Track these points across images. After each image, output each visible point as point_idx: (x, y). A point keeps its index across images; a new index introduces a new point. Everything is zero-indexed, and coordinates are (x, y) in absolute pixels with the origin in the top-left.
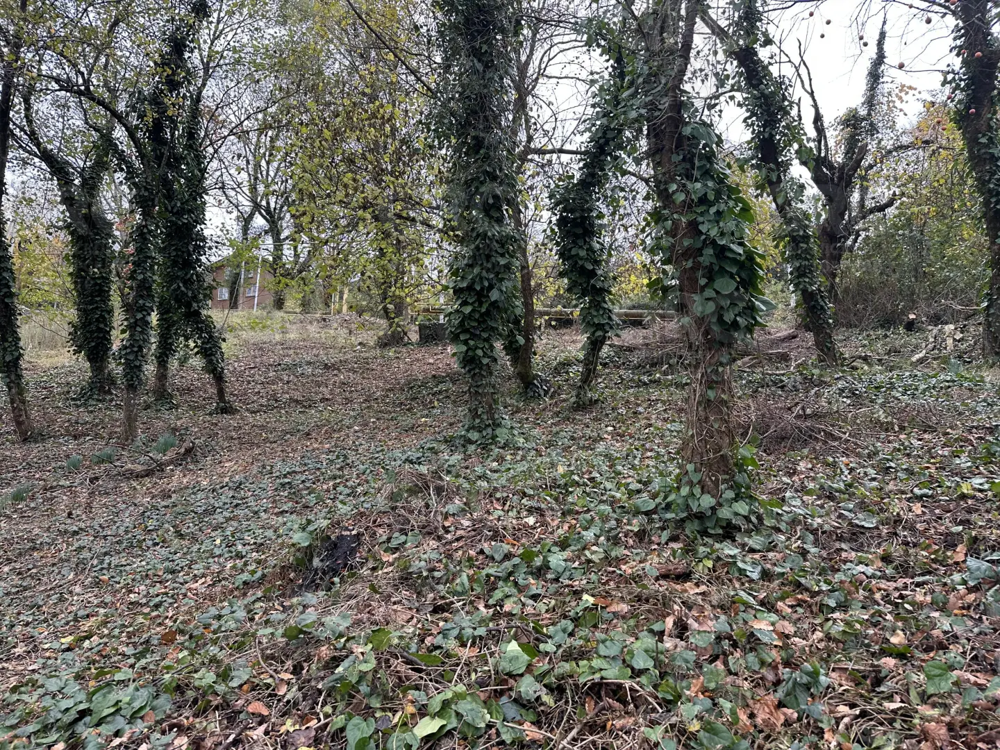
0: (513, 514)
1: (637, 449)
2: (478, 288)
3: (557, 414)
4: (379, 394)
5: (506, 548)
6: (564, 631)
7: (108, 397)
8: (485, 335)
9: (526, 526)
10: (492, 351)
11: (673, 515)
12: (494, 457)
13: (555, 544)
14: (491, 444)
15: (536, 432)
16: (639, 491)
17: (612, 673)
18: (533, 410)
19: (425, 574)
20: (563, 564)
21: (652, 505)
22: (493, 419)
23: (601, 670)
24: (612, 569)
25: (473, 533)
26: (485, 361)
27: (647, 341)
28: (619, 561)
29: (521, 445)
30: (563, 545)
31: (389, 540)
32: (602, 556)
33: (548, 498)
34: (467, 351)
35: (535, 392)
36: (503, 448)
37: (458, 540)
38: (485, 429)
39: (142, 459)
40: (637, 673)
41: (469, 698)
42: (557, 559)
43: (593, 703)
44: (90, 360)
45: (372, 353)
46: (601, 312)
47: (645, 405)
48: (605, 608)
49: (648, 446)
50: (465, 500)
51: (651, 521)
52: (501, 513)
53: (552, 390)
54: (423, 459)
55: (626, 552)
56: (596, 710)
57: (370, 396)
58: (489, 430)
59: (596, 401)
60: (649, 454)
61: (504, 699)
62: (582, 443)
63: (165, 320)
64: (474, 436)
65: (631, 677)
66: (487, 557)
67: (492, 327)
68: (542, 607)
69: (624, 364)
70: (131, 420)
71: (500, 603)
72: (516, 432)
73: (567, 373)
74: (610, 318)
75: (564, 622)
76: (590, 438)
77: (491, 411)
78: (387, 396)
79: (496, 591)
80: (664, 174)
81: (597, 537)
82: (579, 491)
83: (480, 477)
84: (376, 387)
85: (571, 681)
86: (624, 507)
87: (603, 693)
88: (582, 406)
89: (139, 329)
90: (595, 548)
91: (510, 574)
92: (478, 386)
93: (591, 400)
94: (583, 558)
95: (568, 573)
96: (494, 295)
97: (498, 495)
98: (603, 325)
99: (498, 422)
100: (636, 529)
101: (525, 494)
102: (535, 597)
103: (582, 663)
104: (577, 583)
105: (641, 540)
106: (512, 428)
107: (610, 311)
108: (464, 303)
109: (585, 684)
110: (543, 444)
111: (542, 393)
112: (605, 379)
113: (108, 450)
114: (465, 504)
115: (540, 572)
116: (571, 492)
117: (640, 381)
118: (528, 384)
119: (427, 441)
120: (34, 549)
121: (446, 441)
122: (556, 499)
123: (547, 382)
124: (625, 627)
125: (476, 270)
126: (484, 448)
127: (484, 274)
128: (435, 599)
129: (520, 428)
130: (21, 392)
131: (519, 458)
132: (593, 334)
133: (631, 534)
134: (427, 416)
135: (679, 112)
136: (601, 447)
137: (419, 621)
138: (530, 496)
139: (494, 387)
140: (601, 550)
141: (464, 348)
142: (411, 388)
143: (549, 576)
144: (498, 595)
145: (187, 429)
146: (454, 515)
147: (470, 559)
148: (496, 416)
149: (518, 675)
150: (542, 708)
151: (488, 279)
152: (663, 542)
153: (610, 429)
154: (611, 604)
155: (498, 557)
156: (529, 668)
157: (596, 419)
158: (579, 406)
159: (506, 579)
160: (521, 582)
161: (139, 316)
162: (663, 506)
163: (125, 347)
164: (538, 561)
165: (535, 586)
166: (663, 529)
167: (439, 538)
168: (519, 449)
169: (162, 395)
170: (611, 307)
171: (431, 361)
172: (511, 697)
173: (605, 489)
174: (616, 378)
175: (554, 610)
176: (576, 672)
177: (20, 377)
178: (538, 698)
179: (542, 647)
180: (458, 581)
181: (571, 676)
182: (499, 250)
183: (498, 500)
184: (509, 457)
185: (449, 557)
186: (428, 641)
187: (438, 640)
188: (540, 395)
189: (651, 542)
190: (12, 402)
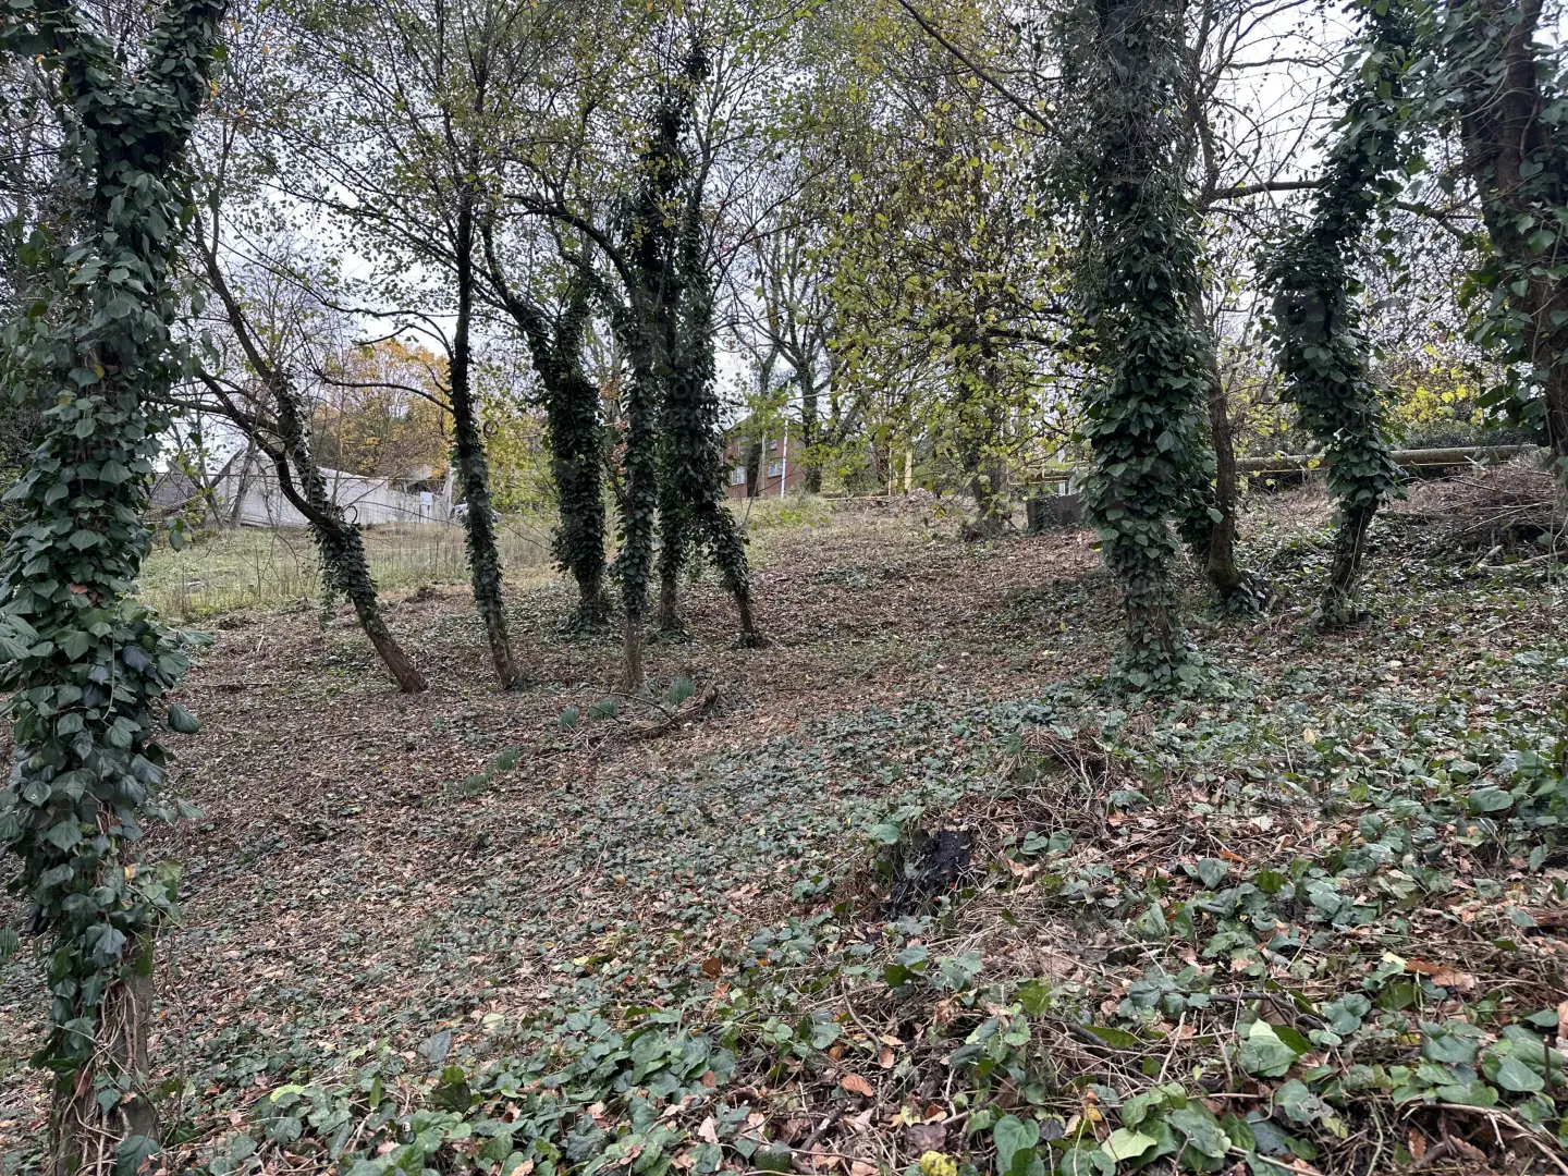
0: (1230, 810)
1: (1458, 701)
2: (1136, 432)
3: (1288, 640)
4: (968, 613)
5: (1224, 867)
6: (1353, 1011)
7: (603, 628)
8: (1151, 510)
9: (1255, 830)
10: (1164, 537)
11: (1553, 820)
12: (1178, 714)
13: (1317, 863)
14: (1171, 692)
15: (1252, 671)
16: (1474, 775)
17: (1460, 1093)
18: (1241, 634)
19: (1089, 900)
20: (1336, 898)
21: (1506, 800)
22: (1171, 650)
23: (1436, 1085)
24: (1431, 911)
25: (1161, 840)
26: (1153, 553)
27: (1456, 504)
28: (1445, 898)
29: (1226, 694)
30: (1333, 865)
31: (1020, 842)
32: (1412, 887)
33: (1292, 785)
34: (1119, 539)
35: (1242, 602)
36: (1192, 699)
37: (1136, 848)
38: (1157, 667)
39: (653, 712)
40: (1510, 1098)
41: (1190, 1108)
42: (1324, 890)
43: (1422, 1141)
44: (578, 578)
45: (954, 551)
46: (1366, 457)
47: (1463, 620)
48: (1430, 977)
49: (1478, 693)
50: (1140, 783)
51: (1505, 829)
52: (1209, 809)
53: (1275, 598)
54: (1053, 716)
55: (1458, 882)
56: (1431, 1155)
57: (955, 617)
58: (1166, 669)
59: (1363, 616)
60: (1482, 708)
61: (1253, 1116)
62: (1342, 689)
63: (669, 518)
64: (1138, 678)
65: (1498, 1104)
66: (1189, 879)
67: (1163, 497)
68: (1302, 967)
69: (1409, 547)
70: (634, 658)
71: (1224, 958)
72: (1214, 673)
73: (1299, 567)
74: (1385, 467)
75: (1348, 996)
76: (1357, 680)
77: (1166, 637)
78: (983, 617)
79: (1216, 937)
80: (1505, 199)
81: (1399, 854)
82: (1350, 773)
83: (1162, 748)
84: (964, 603)
85: (1376, 1099)
86: (1446, 803)
87: (1442, 1126)
88: (1334, 625)
89: (639, 533)
90: (1395, 874)
91: (1238, 911)
92: (1141, 596)
93: (1352, 614)
94: (1374, 891)
95: (1346, 915)
96: (1165, 442)
97: (1200, 778)
98: (1372, 479)
99: (1180, 655)
100: (1476, 843)
101: (1247, 778)
102: (1288, 951)
103: (1395, 1069)
104: (1365, 932)
105: (1487, 863)
106: (1206, 664)
107: (1383, 453)
108: (1113, 460)
109: (1406, 1108)
110: (1267, 692)
111: (1256, 604)
112: (1374, 575)
113: (609, 701)
114: (1142, 791)
115: (1294, 910)
116: (1335, 776)
117: (1445, 576)
118: (1229, 591)
119: (1058, 687)
120: (529, 834)
121: (1090, 688)
122: (1308, 787)
123: (1266, 584)
124: (1475, 1014)
125: (1132, 404)
126: (1158, 699)
127: (1146, 408)
128: (1109, 942)
129: (1220, 665)
130: (501, 625)
131: (1224, 716)
132: (1352, 496)
133: (1467, 851)
134: (1051, 647)
135: (1530, 82)
136: (1382, 697)
137: (1087, 975)
138: (1256, 780)
139: (1170, 596)
140: (1410, 878)
141: (1115, 534)
142: (1020, 602)
143: (1312, 917)
144: (1219, 943)
145: (705, 670)
146: (1124, 808)
147: (1160, 882)
148: (1177, 645)
149: (1275, 1078)
150: (1326, 1139)
151: (1151, 416)
152: (1534, 868)
153: (1395, 664)
154: (1439, 973)
155: (1208, 881)
156: (1295, 1069)
157: (1364, 648)
158: (1329, 624)
159: (1233, 917)
160: (1257, 922)
161: (639, 515)
162: (1531, 802)
163: (623, 559)
164: (1287, 892)
165: (1287, 933)
166: (1532, 844)
167: (1103, 845)
168: (1223, 700)
169: (671, 623)
170: (1385, 448)
171: (1051, 558)
172: (1265, 1114)
173: (1402, 770)
174: (1396, 574)
175: (1327, 975)
176: (1386, 1085)
177: (499, 603)
178: (1317, 1122)
179: (1314, 1034)
180: (1147, 915)
181: (1378, 1091)
182: (1171, 366)
183: (1199, 786)
184: (1205, 715)
185: (1124, 875)
186: (1106, 1007)
187: (1123, 1008)
188: (1251, 608)
189: (1507, 867)
190: (492, 637)
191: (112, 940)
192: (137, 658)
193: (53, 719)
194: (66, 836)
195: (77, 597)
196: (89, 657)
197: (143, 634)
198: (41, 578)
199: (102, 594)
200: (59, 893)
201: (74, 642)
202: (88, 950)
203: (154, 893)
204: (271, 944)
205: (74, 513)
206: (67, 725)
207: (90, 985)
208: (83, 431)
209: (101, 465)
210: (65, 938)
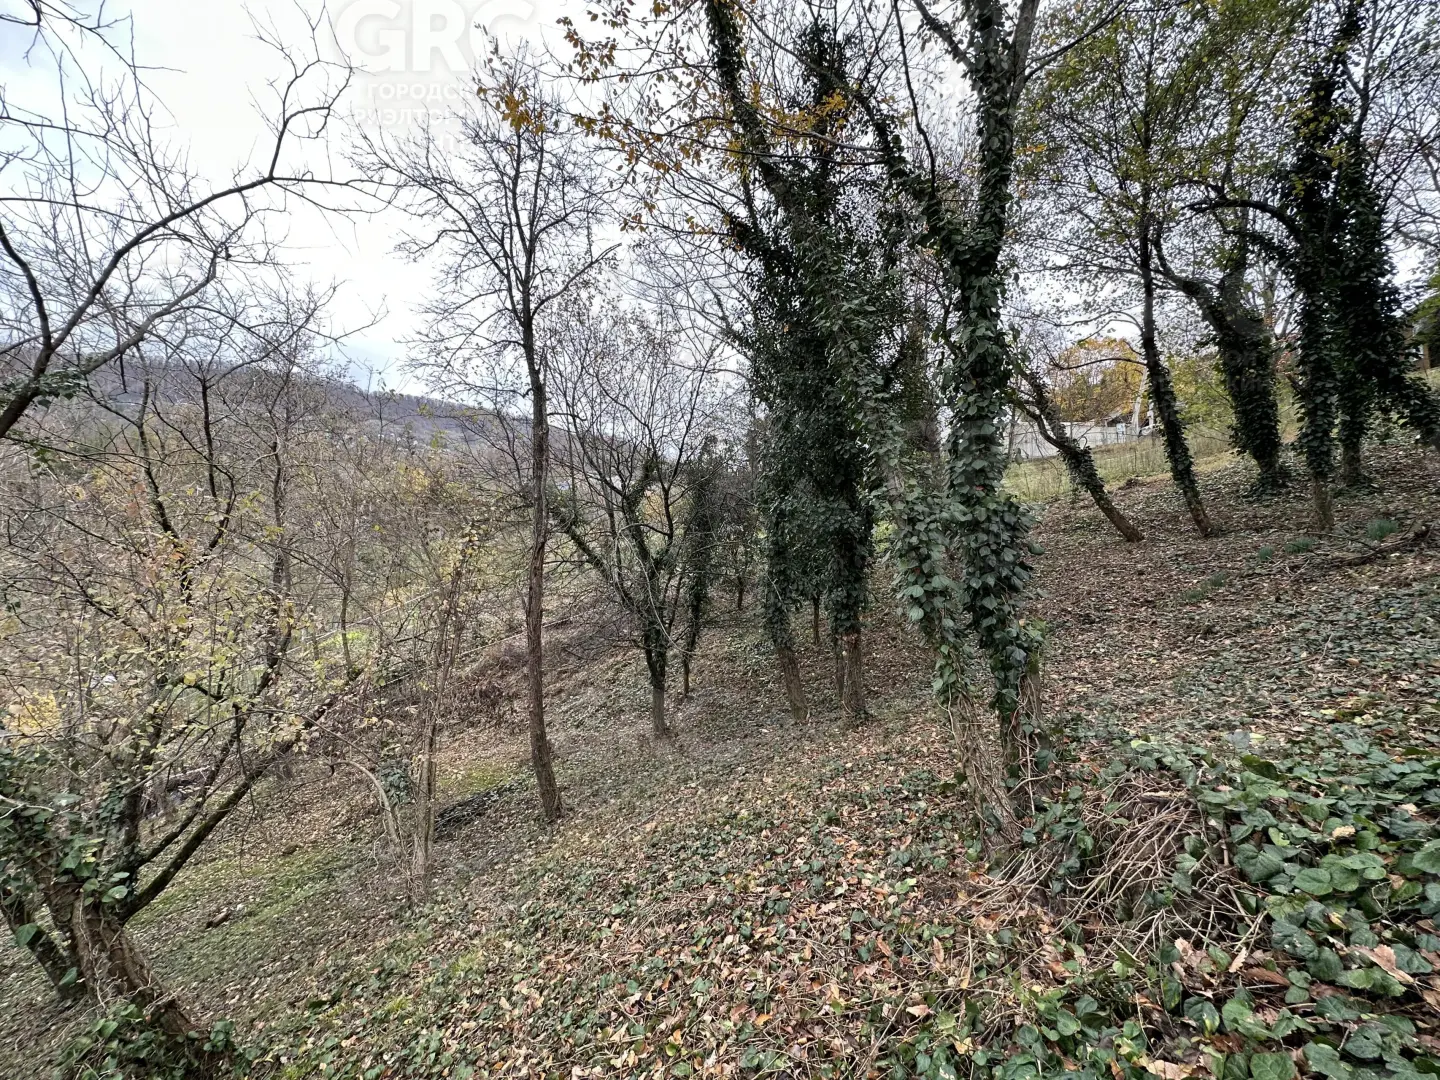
39: (1352, 546)
44: (1256, 457)
63: (1348, 398)
70: (1324, 509)
89: (1321, 413)
113: (1300, 540)
130: (1196, 494)
145: (1406, 512)
161: (1319, 400)
163: (1305, 435)
169: (1357, 479)
177: (1193, 482)
190: (1190, 504)
191: (1020, 654)
192: (1010, 518)
193: (978, 549)
194: (990, 603)
195: (980, 493)
196: (989, 519)
197: (1012, 507)
198: (961, 485)
199: (989, 489)
200: (990, 630)
201: (981, 513)
202: (1008, 658)
203: (1035, 634)
204: (1075, 674)
205: (972, 453)
206: (984, 552)
207: (1011, 674)
208: (972, 412)
209: (980, 427)
210: (996, 651)
